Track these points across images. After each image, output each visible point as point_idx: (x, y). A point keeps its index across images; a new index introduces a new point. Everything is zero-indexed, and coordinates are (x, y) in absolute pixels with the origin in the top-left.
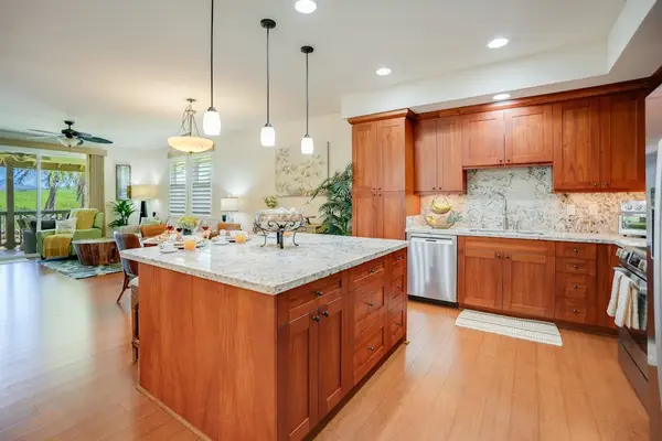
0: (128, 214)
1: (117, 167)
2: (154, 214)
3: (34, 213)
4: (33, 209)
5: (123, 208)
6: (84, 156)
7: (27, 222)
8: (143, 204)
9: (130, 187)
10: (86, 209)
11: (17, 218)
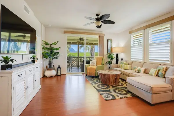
0: (112, 59)
1: (108, 40)
2: (122, 59)
3: (83, 57)
4: (83, 56)
5: (110, 57)
6: (98, 37)
7: (82, 60)
8: (117, 55)
9: (112, 48)
10: (99, 56)
11: (80, 59)
